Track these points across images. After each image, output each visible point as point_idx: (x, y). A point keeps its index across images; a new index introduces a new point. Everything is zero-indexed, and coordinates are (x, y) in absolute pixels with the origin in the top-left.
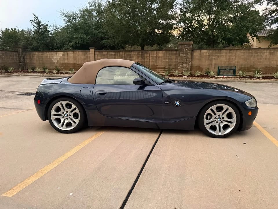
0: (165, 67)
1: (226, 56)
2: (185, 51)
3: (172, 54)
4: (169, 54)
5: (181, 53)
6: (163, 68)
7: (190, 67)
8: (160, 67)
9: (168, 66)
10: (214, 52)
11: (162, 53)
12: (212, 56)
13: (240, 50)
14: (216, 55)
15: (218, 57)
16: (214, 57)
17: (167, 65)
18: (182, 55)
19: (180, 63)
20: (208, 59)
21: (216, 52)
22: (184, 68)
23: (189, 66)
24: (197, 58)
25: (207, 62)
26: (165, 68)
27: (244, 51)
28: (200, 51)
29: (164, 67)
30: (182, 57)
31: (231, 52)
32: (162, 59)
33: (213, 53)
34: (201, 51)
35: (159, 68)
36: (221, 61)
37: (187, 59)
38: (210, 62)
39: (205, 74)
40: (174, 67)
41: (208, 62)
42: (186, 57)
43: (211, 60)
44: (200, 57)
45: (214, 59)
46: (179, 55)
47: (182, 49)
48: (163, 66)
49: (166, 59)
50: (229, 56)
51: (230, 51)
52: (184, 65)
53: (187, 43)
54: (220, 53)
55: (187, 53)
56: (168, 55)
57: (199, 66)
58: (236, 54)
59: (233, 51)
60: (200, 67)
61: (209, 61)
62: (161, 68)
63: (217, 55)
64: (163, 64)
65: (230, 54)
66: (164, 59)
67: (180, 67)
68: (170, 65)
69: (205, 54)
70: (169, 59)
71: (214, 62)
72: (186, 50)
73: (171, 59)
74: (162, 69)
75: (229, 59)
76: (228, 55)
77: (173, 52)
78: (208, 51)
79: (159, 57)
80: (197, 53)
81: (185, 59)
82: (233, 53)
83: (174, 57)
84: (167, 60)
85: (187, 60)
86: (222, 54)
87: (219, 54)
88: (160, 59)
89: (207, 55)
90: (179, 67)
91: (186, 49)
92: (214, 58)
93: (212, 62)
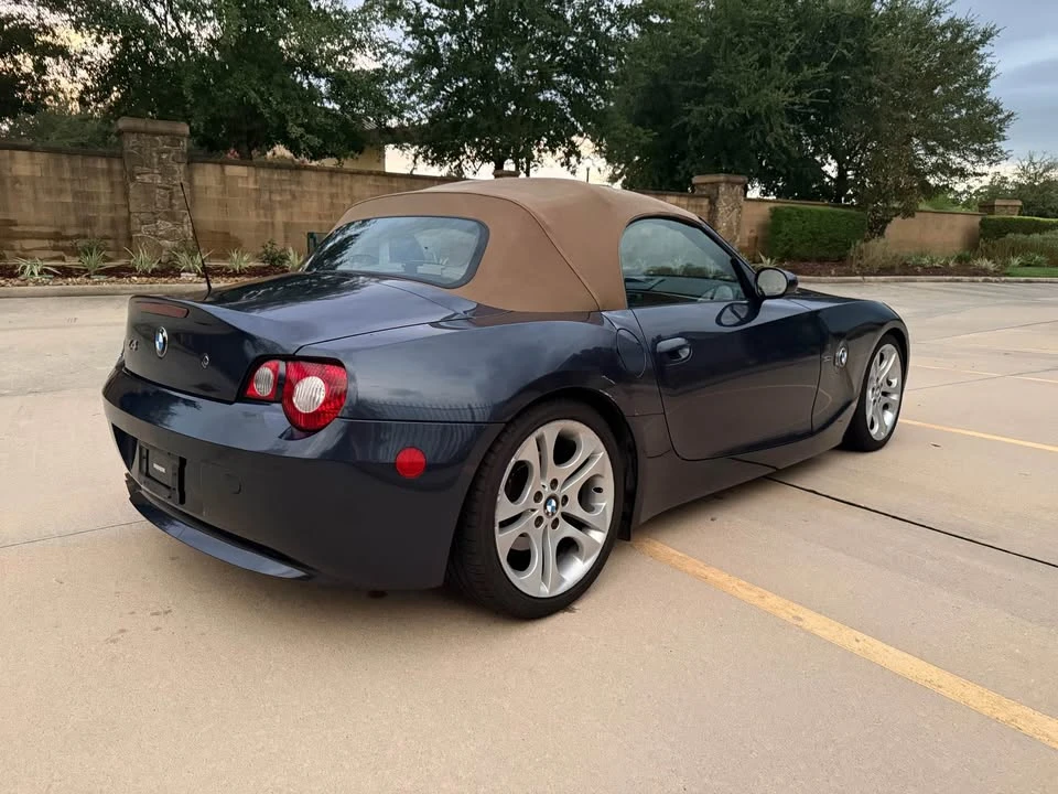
0: (57, 233)
1: (320, 195)
2: (159, 163)
3: (93, 173)
4: (73, 171)
5: (138, 169)
6: (50, 233)
7: (191, 234)
8: (27, 229)
9: (77, 226)
10: (276, 177)
11: (33, 164)
12: (271, 192)
13: (364, 177)
14: (285, 190)
15: (294, 197)
16: (278, 198)
17: (72, 219)
18: (147, 178)
19: (143, 216)
20: (257, 204)
21: (283, 178)
22: (162, 237)
23: (187, 229)
24: (212, 195)
25: (253, 213)
26: (57, 236)
27: (375, 181)
28: (218, 167)
29: (53, 230)
30: (147, 189)
31: (335, 180)
32: (35, 192)
33: (270, 180)
34: (223, 170)
35: (24, 236)
36: (307, 214)
37: (171, 199)
38: (265, 216)
39: (262, 264)
40: (108, 232)
41: (258, 216)
42: (167, 189)
43: (269, 208)
44: (223, 192)
45: (278, 205)
46: (133, 180)
47: (140, 151)
48: (51, 226)
49: (61, 191)
50: (332, 196)
51: (331, 176)
52: (164, 226)
53: (162, 126)
54: (299, 183)
55: (166, 172)
56: (67, 175)
57: (227, 231)
58: (351, 188)
59: (342, 178)
60: (228, 234)
61: (262, 212)
62: (40, 237)
63: (288, 187)
64: (44, 216)
65: (334, 190)
66: (49, 192)
67: (144, 233)
68: (88, 223)
69: (240, 180)
70: (76, 194)
71: (280, 217)
72: (160, 158)
73: (89, 196)
74: (46, 243)
75: (332, 204)
76: (327, 190)
77: (91, 160)
78: (252, 169)
79: (16, 180)
80: (208, 176)
81: (164, 196)
82: (342, 185)
83: (101, 186)
84: (69, 199)
85: (174, 201)
86: (305, 188)
87: (294, 187)
88: (26, 189)
89: (252, 186)
90: (140, 231)
91: (160, 153)
92: (280, 202)
93: (273, 217)
